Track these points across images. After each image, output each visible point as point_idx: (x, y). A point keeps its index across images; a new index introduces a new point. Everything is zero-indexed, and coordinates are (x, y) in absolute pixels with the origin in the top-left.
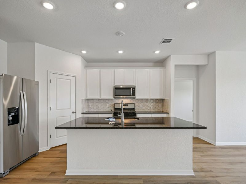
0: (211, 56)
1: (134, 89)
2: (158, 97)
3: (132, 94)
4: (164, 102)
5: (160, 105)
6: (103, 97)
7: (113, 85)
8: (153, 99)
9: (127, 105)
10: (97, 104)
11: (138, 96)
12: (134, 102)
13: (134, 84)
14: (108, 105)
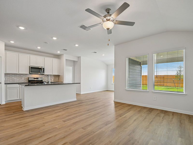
0: (79, 58)
1: (44, 69)
2: (57, 74)
3: (42, 72)
4: (59, 77)
5: (57, 78)
6: (20, 73)
7: (29, 65)
8: (54, 75)
9: (38, 79)
10: (13, 78)
11: (46, 73)
12: (42, 77)
13: (43, 66)
14: (23, 79)
